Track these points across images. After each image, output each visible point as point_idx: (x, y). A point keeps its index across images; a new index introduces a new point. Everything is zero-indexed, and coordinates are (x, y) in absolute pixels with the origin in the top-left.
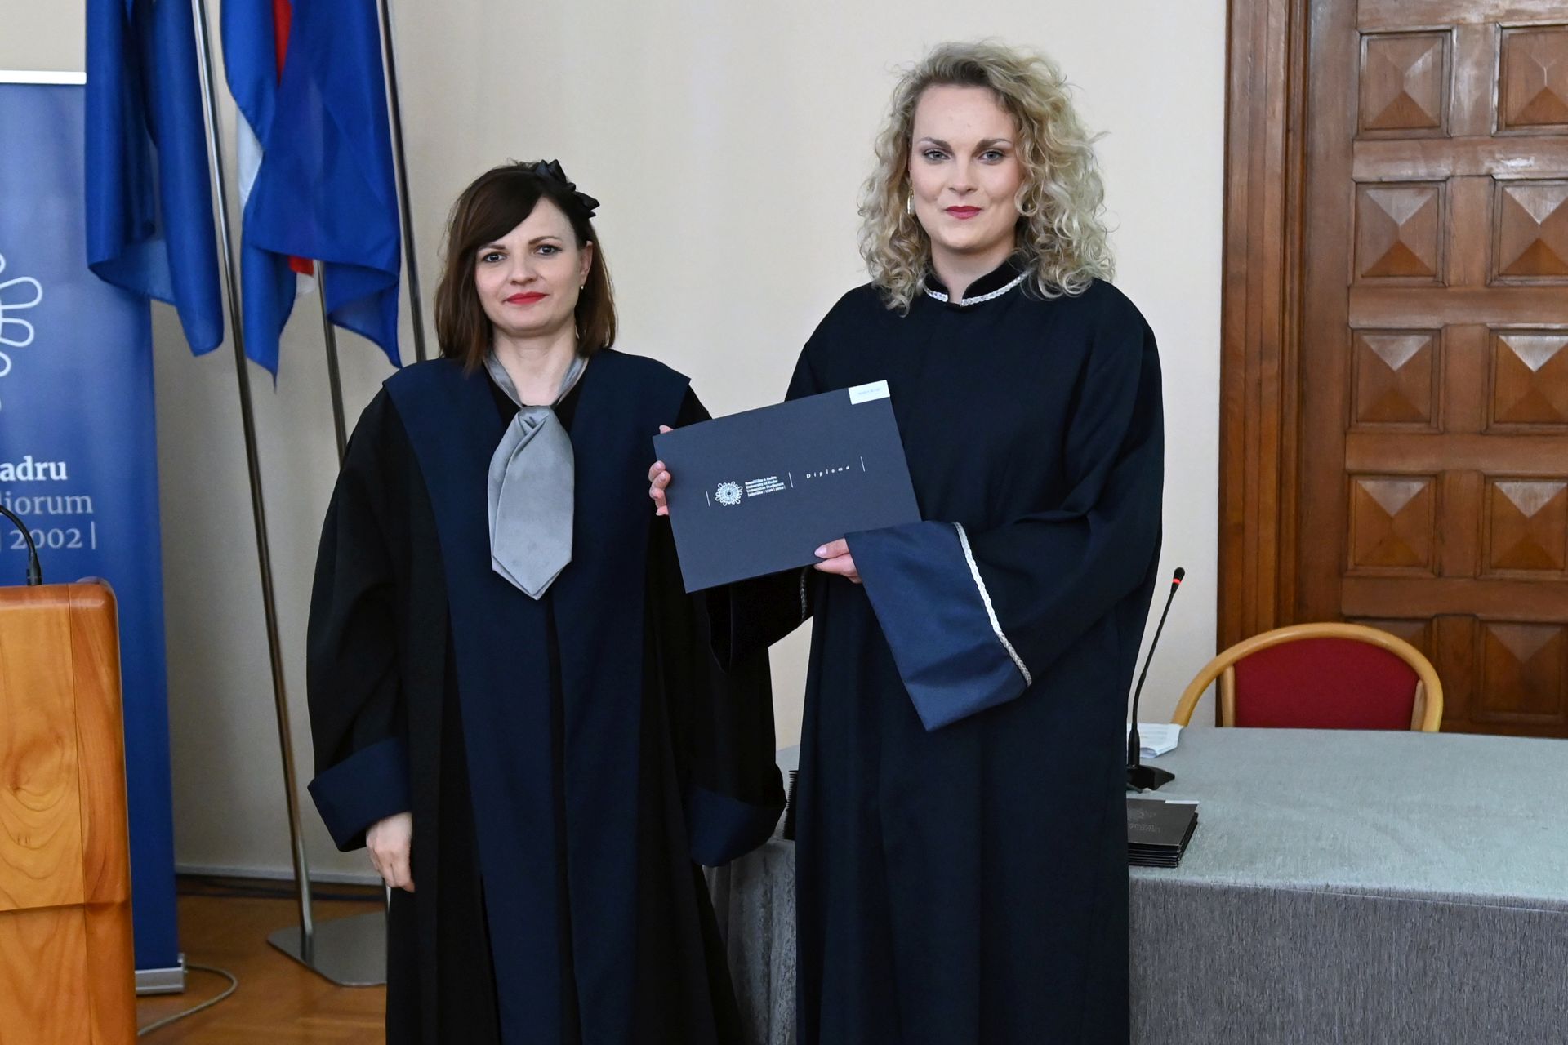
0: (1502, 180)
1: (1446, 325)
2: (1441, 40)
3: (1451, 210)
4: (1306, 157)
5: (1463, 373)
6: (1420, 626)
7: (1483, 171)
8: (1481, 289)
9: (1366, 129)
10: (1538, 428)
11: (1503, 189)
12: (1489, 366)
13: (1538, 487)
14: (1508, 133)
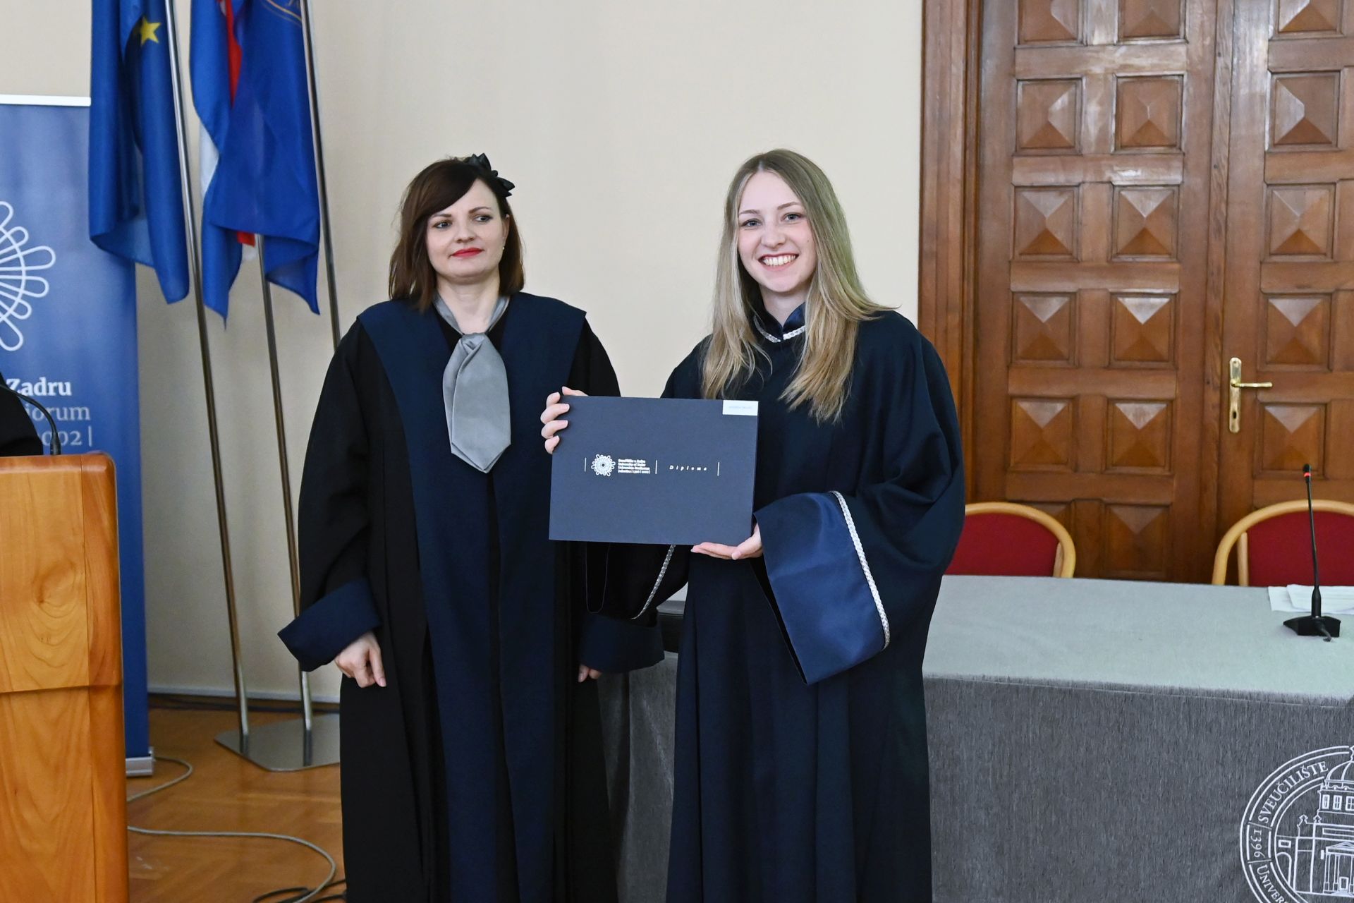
0: (1119, 186)
1: (1080, 290)
2: (1074, 85)
3: (1082, 207)
4: (979, 167)
5: (1091, 322)
6: (1062, 507)
7: (1105, 179)
8: (1105, 264)
9: (1024, 148)
10: (1144, 365)
11: (1119, 192)
12: (1111, 318)
13: (1146, 407)
14: (1123, 152)
